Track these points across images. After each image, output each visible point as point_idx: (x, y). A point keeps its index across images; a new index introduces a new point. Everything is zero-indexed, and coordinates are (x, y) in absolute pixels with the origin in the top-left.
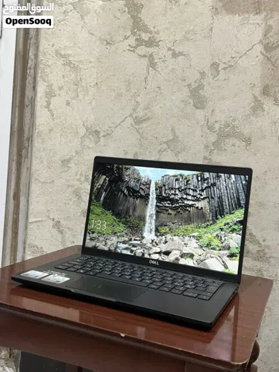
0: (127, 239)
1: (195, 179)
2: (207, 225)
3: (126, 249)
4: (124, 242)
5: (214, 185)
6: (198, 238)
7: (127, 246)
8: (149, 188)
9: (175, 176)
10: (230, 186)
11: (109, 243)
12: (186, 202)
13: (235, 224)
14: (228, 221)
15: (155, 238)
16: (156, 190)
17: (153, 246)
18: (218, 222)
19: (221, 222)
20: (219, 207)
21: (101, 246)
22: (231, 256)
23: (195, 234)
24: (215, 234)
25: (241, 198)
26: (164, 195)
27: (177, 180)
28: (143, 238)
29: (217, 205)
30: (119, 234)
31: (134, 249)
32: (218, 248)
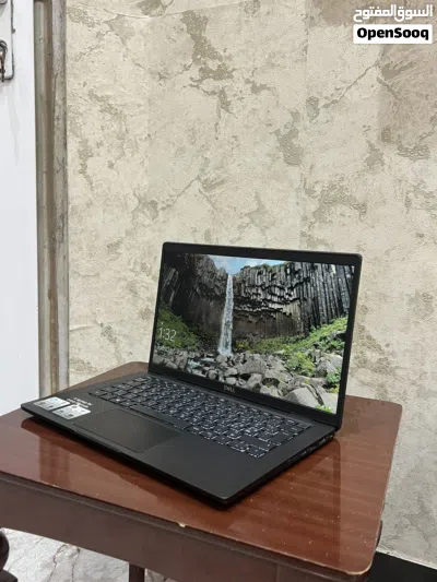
0: (198, 355)
1: (283, 273)
2: (298, 339)
3: (197, 368)
4: (196, 360)
5: (307, 280)
6: (285, 358)
7: (198, 364)
8: (225, 286)
9: (257, 268)
10: (329, 281)
11: (179, 359)
12: (270, 305)
13: (335, 339)
14: (325, 334)
15: (232, 355)
16: (234, 287)
17: (229, 366)
18: (311, 334)
19: (315, 336)
20: (313, 313)
21: (169, 363)
22: (329, 386)
23: (282, 352)
24: (306, 353)
25: (343, 300)
26: (243, 295)
27: (260, 273)
28: (217, 354)
29: (310, 311)
30: (189, 348)
31: (207, 368)
32: (310, 374)
